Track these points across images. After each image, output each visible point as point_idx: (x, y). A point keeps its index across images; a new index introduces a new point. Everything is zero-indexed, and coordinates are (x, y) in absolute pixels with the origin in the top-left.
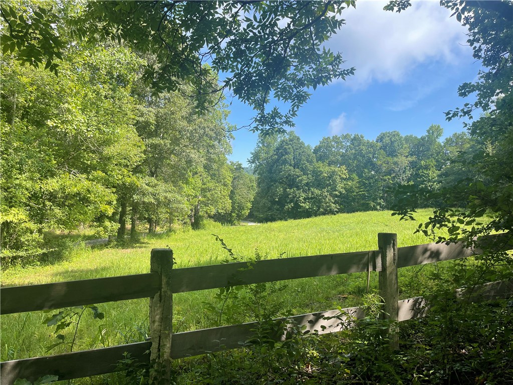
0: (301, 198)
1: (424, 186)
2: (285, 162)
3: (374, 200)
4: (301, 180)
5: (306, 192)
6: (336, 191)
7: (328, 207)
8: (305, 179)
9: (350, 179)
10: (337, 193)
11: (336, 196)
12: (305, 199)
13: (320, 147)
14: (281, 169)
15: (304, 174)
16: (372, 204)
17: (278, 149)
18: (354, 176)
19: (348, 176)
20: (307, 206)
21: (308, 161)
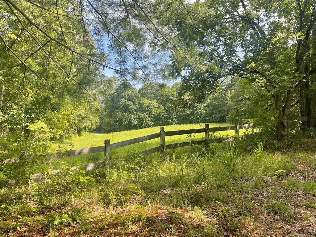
0: (132, 118)
1: (197, 112)
2: (122, 97)
3: (172, 119)
4: (132, 108)
5: (135, 115)
6: (152, 114)
7: (148, 123)
8: (134, 107)
9: (159, 107)
10: (152, 115)
11: (152, 117)
12: (135, 119)
13: (142, 89)
14: (120, 101)
15: (133, 104)
16: (171, 121)
17: (117, 89)
18: (161, 106)
19: (158, 106)
20: (136, 122)
21: (135, 96)
